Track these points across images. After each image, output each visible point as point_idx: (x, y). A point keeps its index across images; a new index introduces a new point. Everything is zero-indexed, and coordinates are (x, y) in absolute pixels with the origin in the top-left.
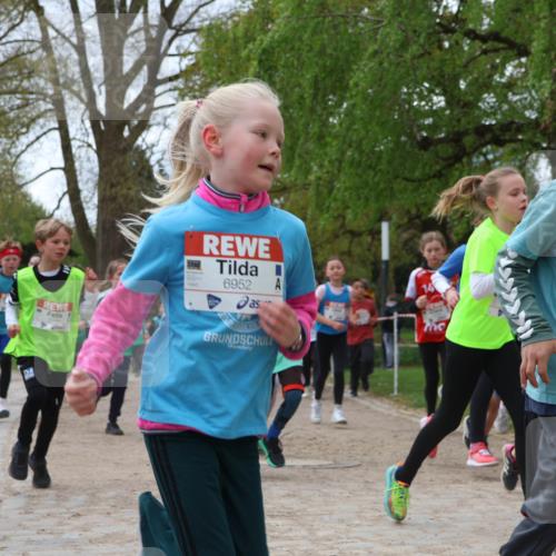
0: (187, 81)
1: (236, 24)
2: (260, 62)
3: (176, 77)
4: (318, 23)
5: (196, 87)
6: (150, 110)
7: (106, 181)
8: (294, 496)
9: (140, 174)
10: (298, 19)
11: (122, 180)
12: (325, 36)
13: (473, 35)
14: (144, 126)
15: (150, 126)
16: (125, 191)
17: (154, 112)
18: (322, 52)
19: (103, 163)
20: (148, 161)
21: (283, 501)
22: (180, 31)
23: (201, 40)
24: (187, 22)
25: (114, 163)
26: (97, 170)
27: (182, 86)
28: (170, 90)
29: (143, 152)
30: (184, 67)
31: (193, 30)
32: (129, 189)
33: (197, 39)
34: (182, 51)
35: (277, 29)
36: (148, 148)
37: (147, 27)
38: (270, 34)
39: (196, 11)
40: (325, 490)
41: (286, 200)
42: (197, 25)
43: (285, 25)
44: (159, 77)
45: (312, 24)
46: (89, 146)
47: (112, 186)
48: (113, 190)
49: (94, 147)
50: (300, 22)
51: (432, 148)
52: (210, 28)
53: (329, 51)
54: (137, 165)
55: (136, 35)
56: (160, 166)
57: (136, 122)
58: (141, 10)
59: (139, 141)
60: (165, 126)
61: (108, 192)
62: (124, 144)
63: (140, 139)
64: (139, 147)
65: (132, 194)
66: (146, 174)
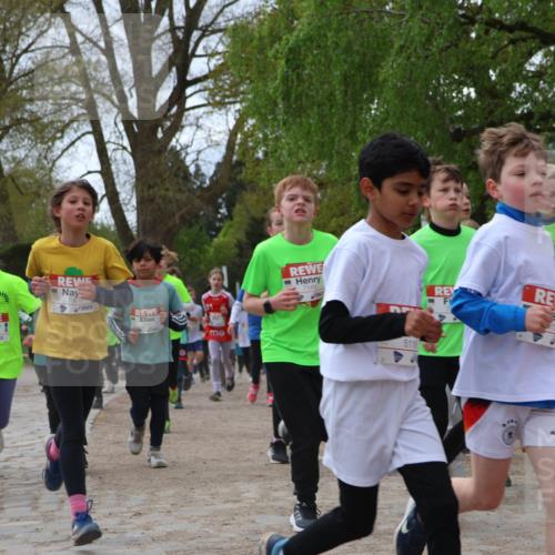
0: (216, 80)
1: (261, 23)
2: (287, 61)
3: (205, 78)
4: (342, 20)
5: (226, 87)
6: (182, 110)
7: (143, 182)
9: (176, 175)
10: (322, 17)
11: (159, 181)
12: (350, 33)
13: (499, 25)
14: (177, 127)
15: (183, 127)
16: (163, 192)
17: (186, 113)
18: (348, 50)
19: (138, 166)
20: (183, 161)
22: (206, 32)
23: (227, 40)
24: (212, 22)
25: (149, 165)
26: (133, 172)
27: (211, 86)
28: (200, 91)
29: (176, 154)
30: (212, 67)
31: (220, 30)
32: (167, 190)
33: (224, 39)
34: (210, 52)
35: (301, 27)
36: (182, 149)
37: (173, 29)
38: (295, 33)
39: (221, 11)
42: (223, 25)
43: (309, 24)
44: (189, 78)
45: (336, 21)
46: (124, 148)
47: (150, 187)
48: (151, 192)
49: (129, 149)
50: (323, 20)
51: (465, 139)
52: (235, 28)
53: (356, 48)
54: (173, 166)
56: (197, 166)
57: (168, 124)
58: (167, 13)
59: (173, 142)
60: (198, 127)
61: (146, 193)
62: (158, 146)
63: (174, 140)
64: (173, 148)
65: (170, 194)
66: (182, 174)
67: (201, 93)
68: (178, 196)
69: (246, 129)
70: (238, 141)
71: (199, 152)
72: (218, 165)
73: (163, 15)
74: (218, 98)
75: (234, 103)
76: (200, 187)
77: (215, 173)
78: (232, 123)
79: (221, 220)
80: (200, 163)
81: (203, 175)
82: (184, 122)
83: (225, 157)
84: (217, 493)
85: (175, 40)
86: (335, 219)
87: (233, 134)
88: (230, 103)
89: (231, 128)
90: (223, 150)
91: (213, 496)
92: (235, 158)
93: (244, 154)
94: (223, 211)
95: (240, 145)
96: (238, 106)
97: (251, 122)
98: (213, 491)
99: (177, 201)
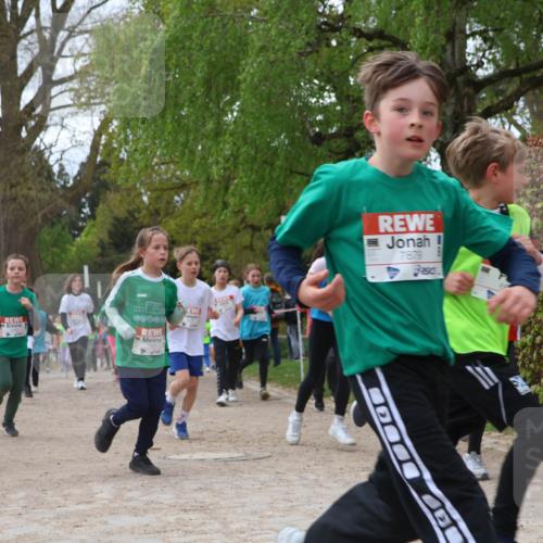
0: (81, 82)
1: (128, 25)
3: (71, 78)
4: (207, 22)
6: (47, 109)
7: (6, 181)
8: (206, 489)
9: (39, 175)
10: (188, 18)
11: (22, 180)
12: (213, 34)
13: (358, 33)
14: (41, 126)
15: (47, 127)
16: (25, 191)
17: (51, 113)
18: (211, 50)
20: (47, 161)
21: (196, 495)
22: (72, 33)
24: (80, 23)
25: (12, 164)
27: (76, 86)
28: (61, 93)
29: (41, 153)
30: (78, 68)
31: (86, 32)
32: (30, 189)
34: (75, 53)
35: (167, 29)
36: (46, 148)
37: (39, 29)
39: (89, 12)
40: (238, 483)
41: (187, 196)
42: (89, 27)
43: (175, 26)
44: (54, 78)
45: (201, 24)
47: (12, 186)
48: (13, 190)
50: (189, 22)
51: (325, 143)
52: (102, 28)
54: (36, 165)
55: (29, 37)
56: (61, 165)
57: (33, 123)
58: (33, 13)
59: (37, 142)
60: (63, 127)
61: (8, 193)
62: (22, 145)
63: (38, 139)
64: (37, 148)
65: (33, 193)
66: (46, 174)
67: (67, 94)
68: (41, 195)
69: (110, 130)
70: (103, 142)
71: (63, 152)
72: (83, 165)
73: (29, 15)
74: (83, 100)
75: (100, 104)
76: (64, 187)
77: (79, 173)
78: (97, 124)
79: (84, 220)
80: (64, 163)
81: (67, 174)
82: (49, 122)
83: (89, 158)
84: (70, 495)
85: (42, 40)
86: (197, 220)
87: (98, 134)
88: (95, 104)
89: (96, 128)
90: (87, 150)
91: (66, 497)
92: (99, 159)
93: (109, 155)
94: (86, 210)
95: (105, 145)
96: (103, 107)
97: (115, 123)
98: (66, 492)
99: (40, 200)
